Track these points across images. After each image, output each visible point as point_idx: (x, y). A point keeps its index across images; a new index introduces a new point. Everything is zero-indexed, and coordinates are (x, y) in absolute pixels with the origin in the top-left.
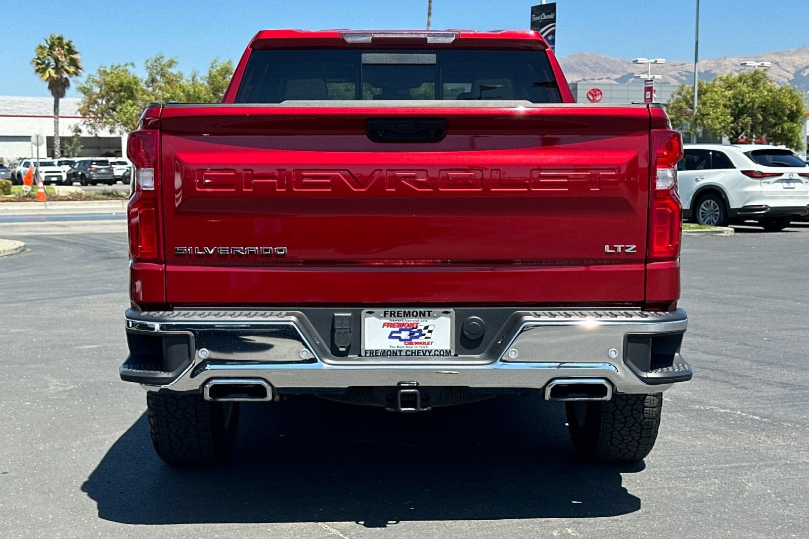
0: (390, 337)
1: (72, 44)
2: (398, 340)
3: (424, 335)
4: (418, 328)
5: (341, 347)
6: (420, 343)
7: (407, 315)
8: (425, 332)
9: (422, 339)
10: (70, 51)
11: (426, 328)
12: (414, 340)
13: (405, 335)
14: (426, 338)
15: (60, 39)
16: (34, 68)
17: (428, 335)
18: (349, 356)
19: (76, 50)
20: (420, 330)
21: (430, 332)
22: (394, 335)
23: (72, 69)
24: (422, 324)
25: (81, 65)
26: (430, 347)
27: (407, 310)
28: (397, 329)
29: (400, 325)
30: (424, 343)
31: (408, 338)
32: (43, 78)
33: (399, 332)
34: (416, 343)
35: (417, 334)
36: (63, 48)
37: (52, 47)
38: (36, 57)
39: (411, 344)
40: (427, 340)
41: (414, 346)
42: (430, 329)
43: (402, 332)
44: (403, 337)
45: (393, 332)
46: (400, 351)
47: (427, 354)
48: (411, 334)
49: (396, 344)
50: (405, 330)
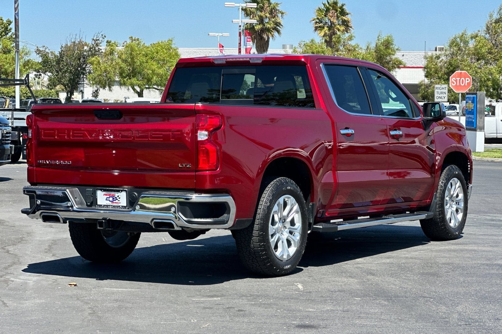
0: (106, 200)
1: (344, 7)
2: (109, 201)
3: (117, 199)
4: (115, 196)
5: (89, 203)
6: (116, 203)
7: (112, 191)
8: (118, 198)
9: (117, 201)
10: (343, 13)
11: (118, 196)
12: (114, 201)
13: (111, 199)
14: (118, 201)
15: (335, 3)
16: (312, 26)
17: (119, 199)
18: (93, 207)
19: (348, 11)
21: (119, 198)
22: (108, 199)
23: (342, 28)
24: (117, 194)
25: (350, 24)
26: (120, 205)
28: (108, 197)
29: (109, 195)
30: (118, 203)
31: (112, 200)
32: (320, 35)
33: (109, 198)
34: (115, 203)
35: (115, 199)
36: (337, 11)
37: (328, 10)
38: (316, 17)
40: (119, 202)
41: (114, 204)
42: (119, 197)
43: (110, 198)
45: (107, 198)
46: (109, 206)
47: (118, 207)
48: (113, 199)
49: (108, 203)
50: (111, 197)
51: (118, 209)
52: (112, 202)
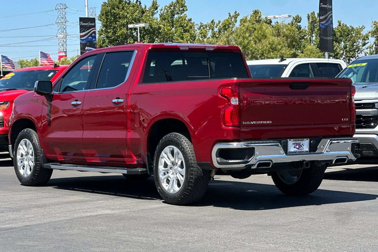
0: (294, 148)
7: (298, 140)
8: (302, 145)
9: (301, 148)
11: (302, 144)
12: (300, 148)
13: (297, 147)
17: (303, 146)
20: (301, 145)
21: (303, 145)
22: (295, 147)
26: (303, 150)
27: (298, 139)
28: (296, 145)
30: (302, 149)
33: (296, 146)
35: (300, 146)
39: (299, 149)
40: (303, 148)
44: (297, 148)
45: (295, 146)
46: (297, 151)
47: (303, 152)
48: (299, 146)
49: (296, 150)
50: (298, 145)
51: (303, 153)
52: (298, 149)
